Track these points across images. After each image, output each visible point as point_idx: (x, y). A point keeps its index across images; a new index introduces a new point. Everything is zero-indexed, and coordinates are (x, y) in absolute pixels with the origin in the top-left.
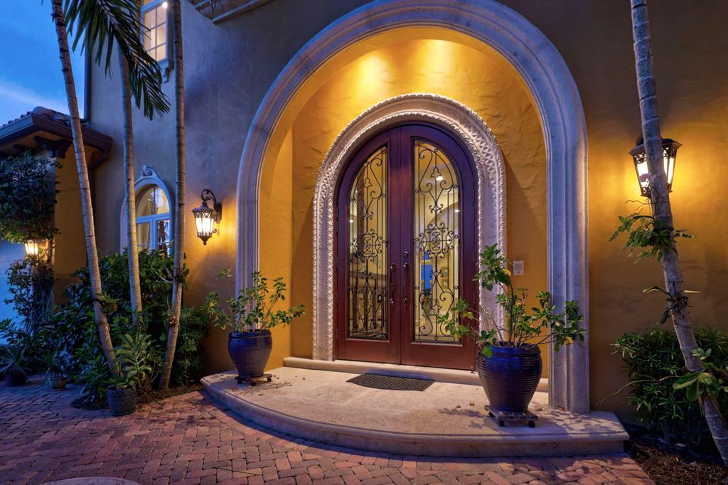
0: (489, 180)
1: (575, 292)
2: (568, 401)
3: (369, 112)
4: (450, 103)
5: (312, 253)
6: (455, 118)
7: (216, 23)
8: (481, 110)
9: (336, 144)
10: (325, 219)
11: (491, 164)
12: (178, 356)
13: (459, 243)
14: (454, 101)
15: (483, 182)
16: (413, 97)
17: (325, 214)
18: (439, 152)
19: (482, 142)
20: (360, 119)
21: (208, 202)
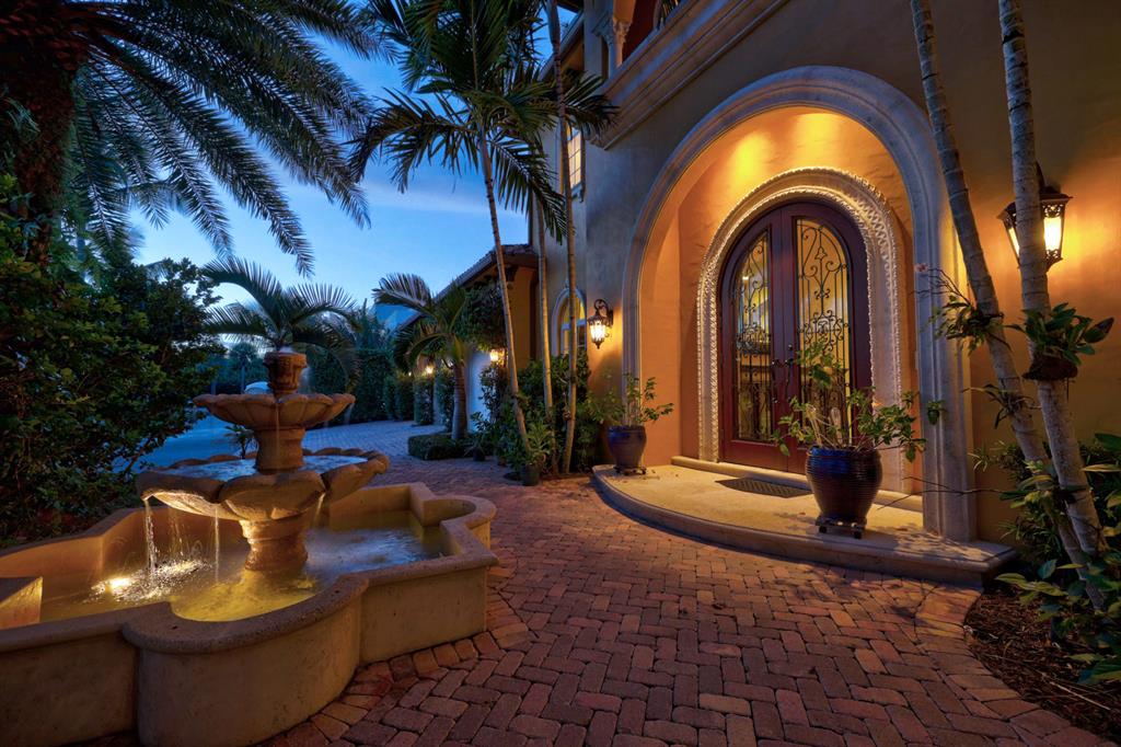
0: (880, 255)
1: (943, 390)
2: (941, 524)
3: (747, 199)
4: (831, 173)
5: (697, 351)
6: (838, 188)
7: (607, 149)
8: (871, 173)
9: (716, 237)
10: (708, 315)
11: (882, 236)
12: (577, 446)
13: (849, 332)
14: (836, 170)
15: (873, 260)
16: (791, 174)
17: (708, 309)
18: (824, 230)
19: (871, 211)
20: (738, 207)
21: (600, 311)
